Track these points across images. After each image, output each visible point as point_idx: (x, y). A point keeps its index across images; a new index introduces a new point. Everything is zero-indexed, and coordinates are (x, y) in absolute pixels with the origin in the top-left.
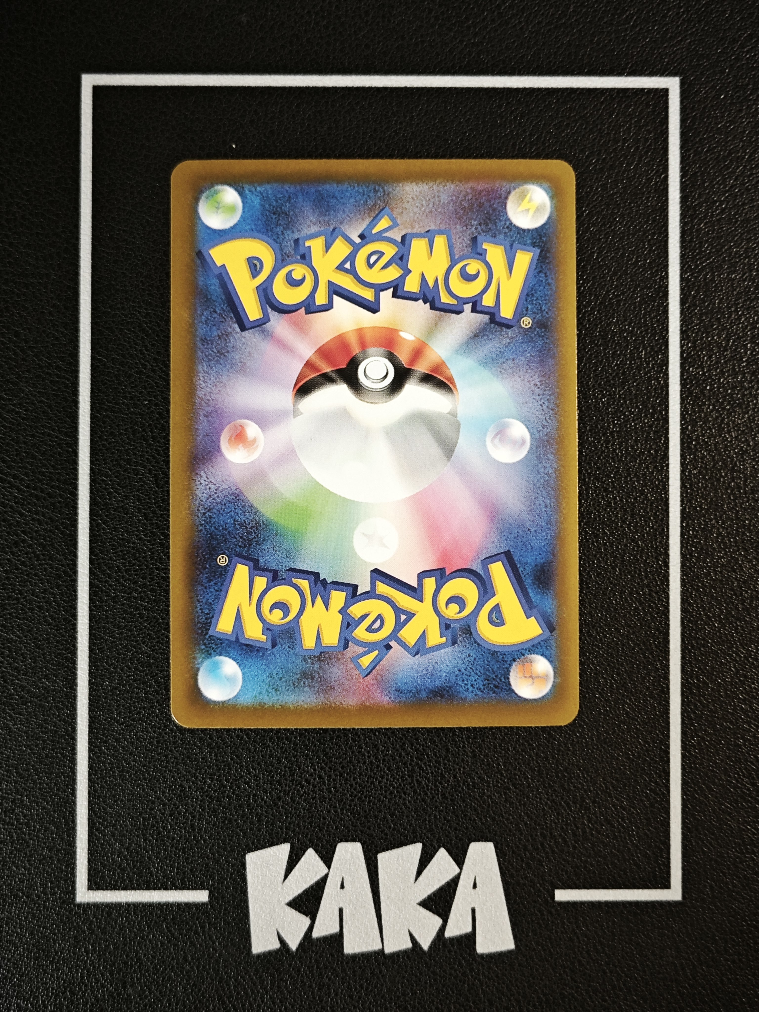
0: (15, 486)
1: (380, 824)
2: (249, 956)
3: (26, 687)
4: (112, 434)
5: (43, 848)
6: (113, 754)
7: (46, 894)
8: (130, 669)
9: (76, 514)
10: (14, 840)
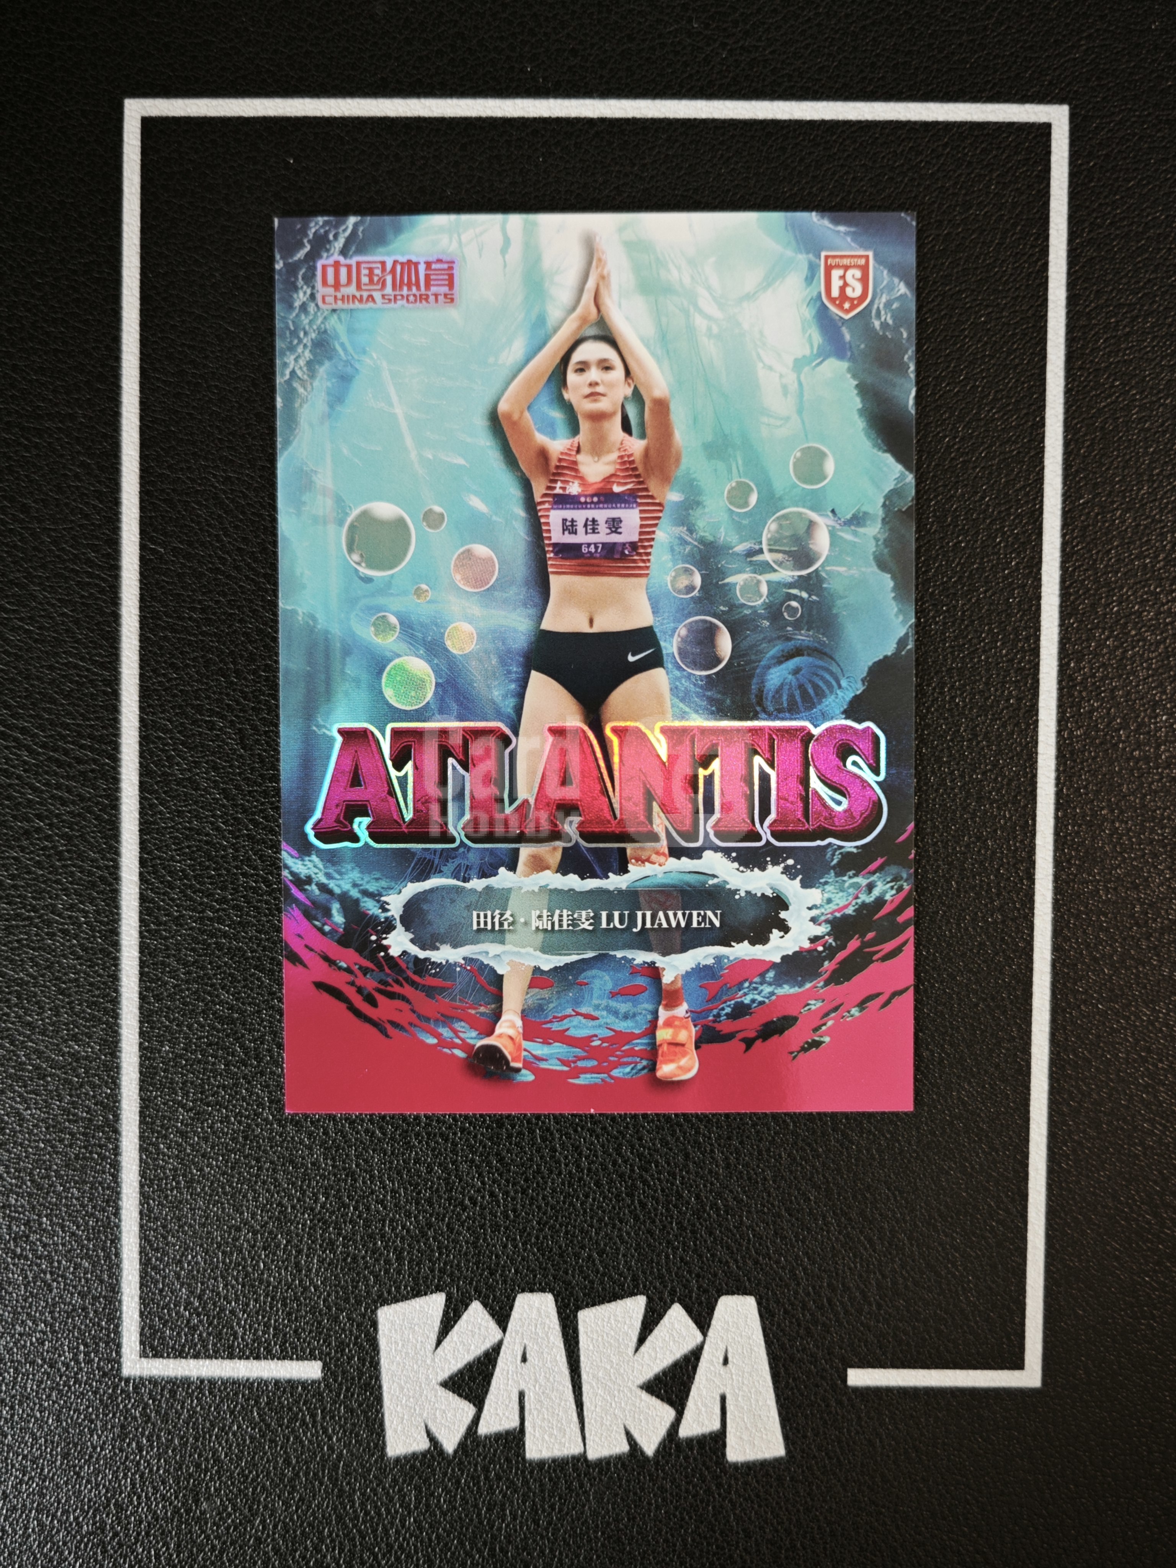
0: (24, 746)
1: (582, 1266)
2: (383, 1459)
3: (44, 1052)
4: (172, 665)
5: (72, 1294)
6: (177, 1156)
7: (77, 1362)
8: (203, 1026)
9: (118, 789)
10: (29, 1282)
